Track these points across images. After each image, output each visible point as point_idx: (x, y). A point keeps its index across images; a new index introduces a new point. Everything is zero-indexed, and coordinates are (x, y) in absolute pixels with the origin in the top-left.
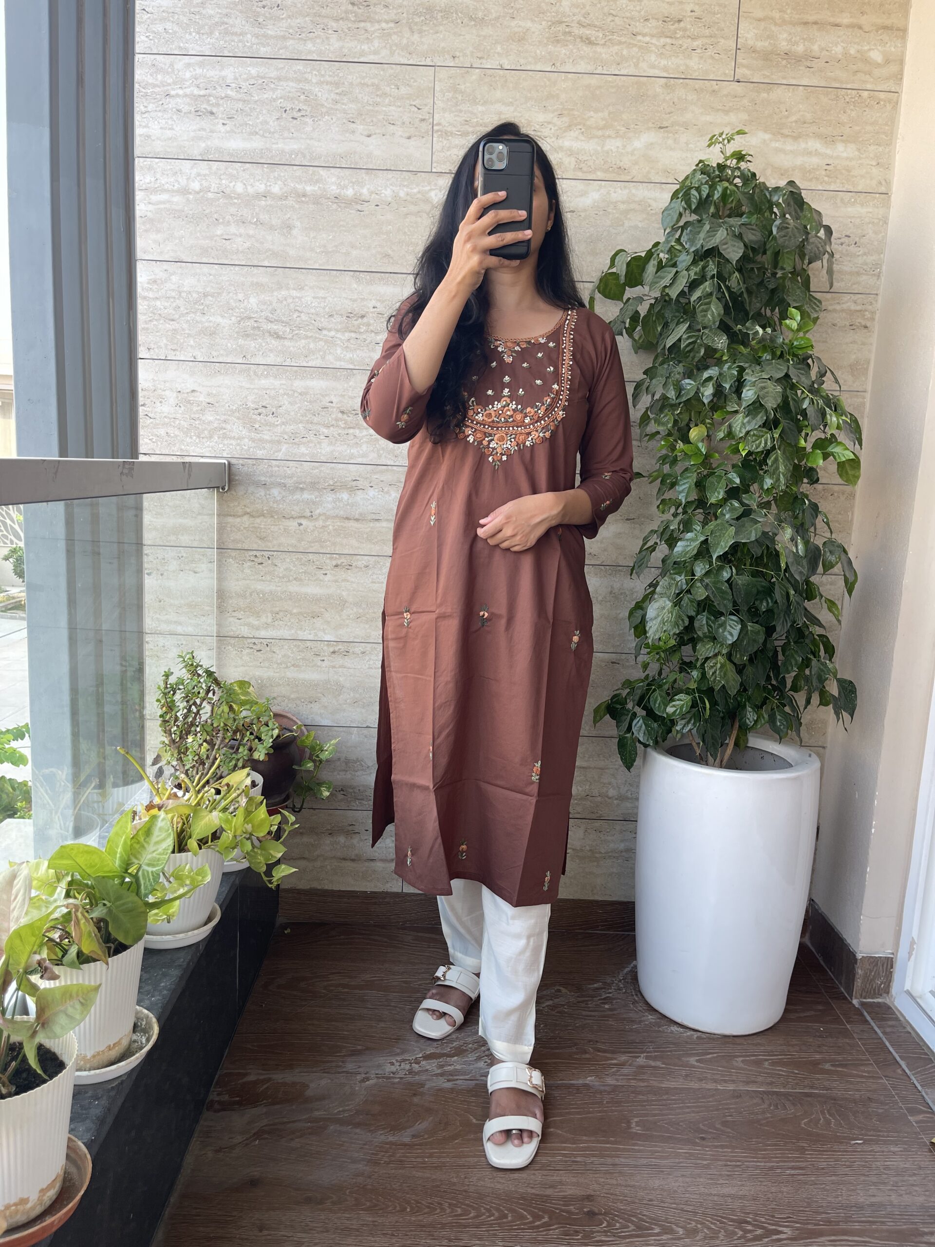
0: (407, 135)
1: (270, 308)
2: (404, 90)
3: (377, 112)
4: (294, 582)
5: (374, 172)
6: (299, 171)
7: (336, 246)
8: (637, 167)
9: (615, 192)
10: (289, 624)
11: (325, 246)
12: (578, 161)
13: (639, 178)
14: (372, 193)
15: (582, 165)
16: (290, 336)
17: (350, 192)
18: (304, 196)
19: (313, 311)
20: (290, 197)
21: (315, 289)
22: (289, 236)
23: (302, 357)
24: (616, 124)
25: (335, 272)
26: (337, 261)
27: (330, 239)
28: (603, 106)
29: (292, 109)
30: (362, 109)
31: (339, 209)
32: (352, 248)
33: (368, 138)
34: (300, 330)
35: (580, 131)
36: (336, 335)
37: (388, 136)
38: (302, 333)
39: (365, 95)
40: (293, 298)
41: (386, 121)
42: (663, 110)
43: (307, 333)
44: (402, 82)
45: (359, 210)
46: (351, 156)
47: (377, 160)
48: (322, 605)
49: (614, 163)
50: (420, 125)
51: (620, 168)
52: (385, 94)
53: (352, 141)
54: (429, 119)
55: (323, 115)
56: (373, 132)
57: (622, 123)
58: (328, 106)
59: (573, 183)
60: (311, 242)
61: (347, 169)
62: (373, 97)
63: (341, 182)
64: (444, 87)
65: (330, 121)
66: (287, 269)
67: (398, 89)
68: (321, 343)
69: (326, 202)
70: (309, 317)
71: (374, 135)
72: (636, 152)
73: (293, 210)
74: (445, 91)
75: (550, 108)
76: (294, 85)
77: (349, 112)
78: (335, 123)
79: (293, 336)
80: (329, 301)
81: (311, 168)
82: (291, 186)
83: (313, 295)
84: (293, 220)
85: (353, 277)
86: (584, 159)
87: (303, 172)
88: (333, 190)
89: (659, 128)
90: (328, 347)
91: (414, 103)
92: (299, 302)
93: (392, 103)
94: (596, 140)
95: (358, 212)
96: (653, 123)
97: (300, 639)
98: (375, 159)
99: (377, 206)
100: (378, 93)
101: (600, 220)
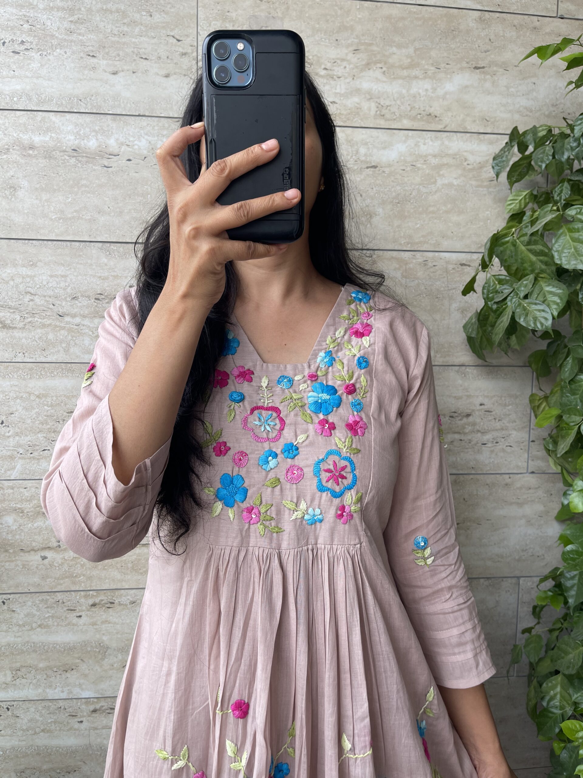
0: (164, 72)
2: (158, 18)
3: (124, 43)
4: (39, 629)
5: (123, 118)
6: (23, 117)
7: (76, 211)
8: (450, 114)
9: (424, 144)
10: (34, 681)
11: (62, 212)
12: (380, 107)
13: (453, 127)
14: (122, 144)
15: (384, 111)
16: (21, 325)
17: (92, 144)
18: (32, 148)
19: (51, 293)
20: (13, 149)
21: (52, 266)
22: (13, 199)
23: (38, 350)
24: (424, 62)
25: (77, 244)
26: (80, 230)
27: (70, 202)
28: (407, 42)
29: (13, 41)
30: (104, 40)
31: (79, 165)
32: (99, 213)
33: (114, 76)
34: (35, 317)
35: (380, 70)
36: (83, 323)
37: (140, 74)
38: (37, 321)
39: (108, 23)
40: (23, 278)
41: (137, 55)
42: (478, 48)
43: (43, 321)
44: (156, 8)
45: (105, 166)
46: (93, 98)
47: (127, 103)
48: (76, 655)
49: (422, 109)
50: (181, 60)
51: (430, 114)
52: (134, 22)
53: (93, 79)
54: (192, 53)
55: (54, 48)
56: (120, 69)
57: (431, 61)
58: (60, 36)
59: (375, 132)
60: (43, 206)
61: (87, 115)
62: (117, 25)
63: (80, 130)
64: (210, 14)
65: (63, 55)
66: (12, 241)
67: (151, 16)
68: (62, 332)
69: (61, 156)
70: (46, 301)
71: (122, 73)
72: (448, 96)
73: (18, 167)
74: (211, 19)
75: (343, 42)
76: (14, 11)
77: (87, 44)
78: (70, 57)
79: (25, 325)
80: (71, 280)
81: (40, 113)
82: (14, 136)
83: (49, 273)
84: (18, 178)
85: (101, 249)
86: (387, 104)
87: (29, 118)
88: (69, 140)
89: (474, 68)
90: (72, 337)
91: (172, 34)
92: (32, 282)
93: (144, 33)
94: (400, 81)
95: (105, 168)
96: (467, 63)
97: (50, 698)
98: (123, 102)
99: (129, 160)
100: (125, 21)
101: (408, 177)
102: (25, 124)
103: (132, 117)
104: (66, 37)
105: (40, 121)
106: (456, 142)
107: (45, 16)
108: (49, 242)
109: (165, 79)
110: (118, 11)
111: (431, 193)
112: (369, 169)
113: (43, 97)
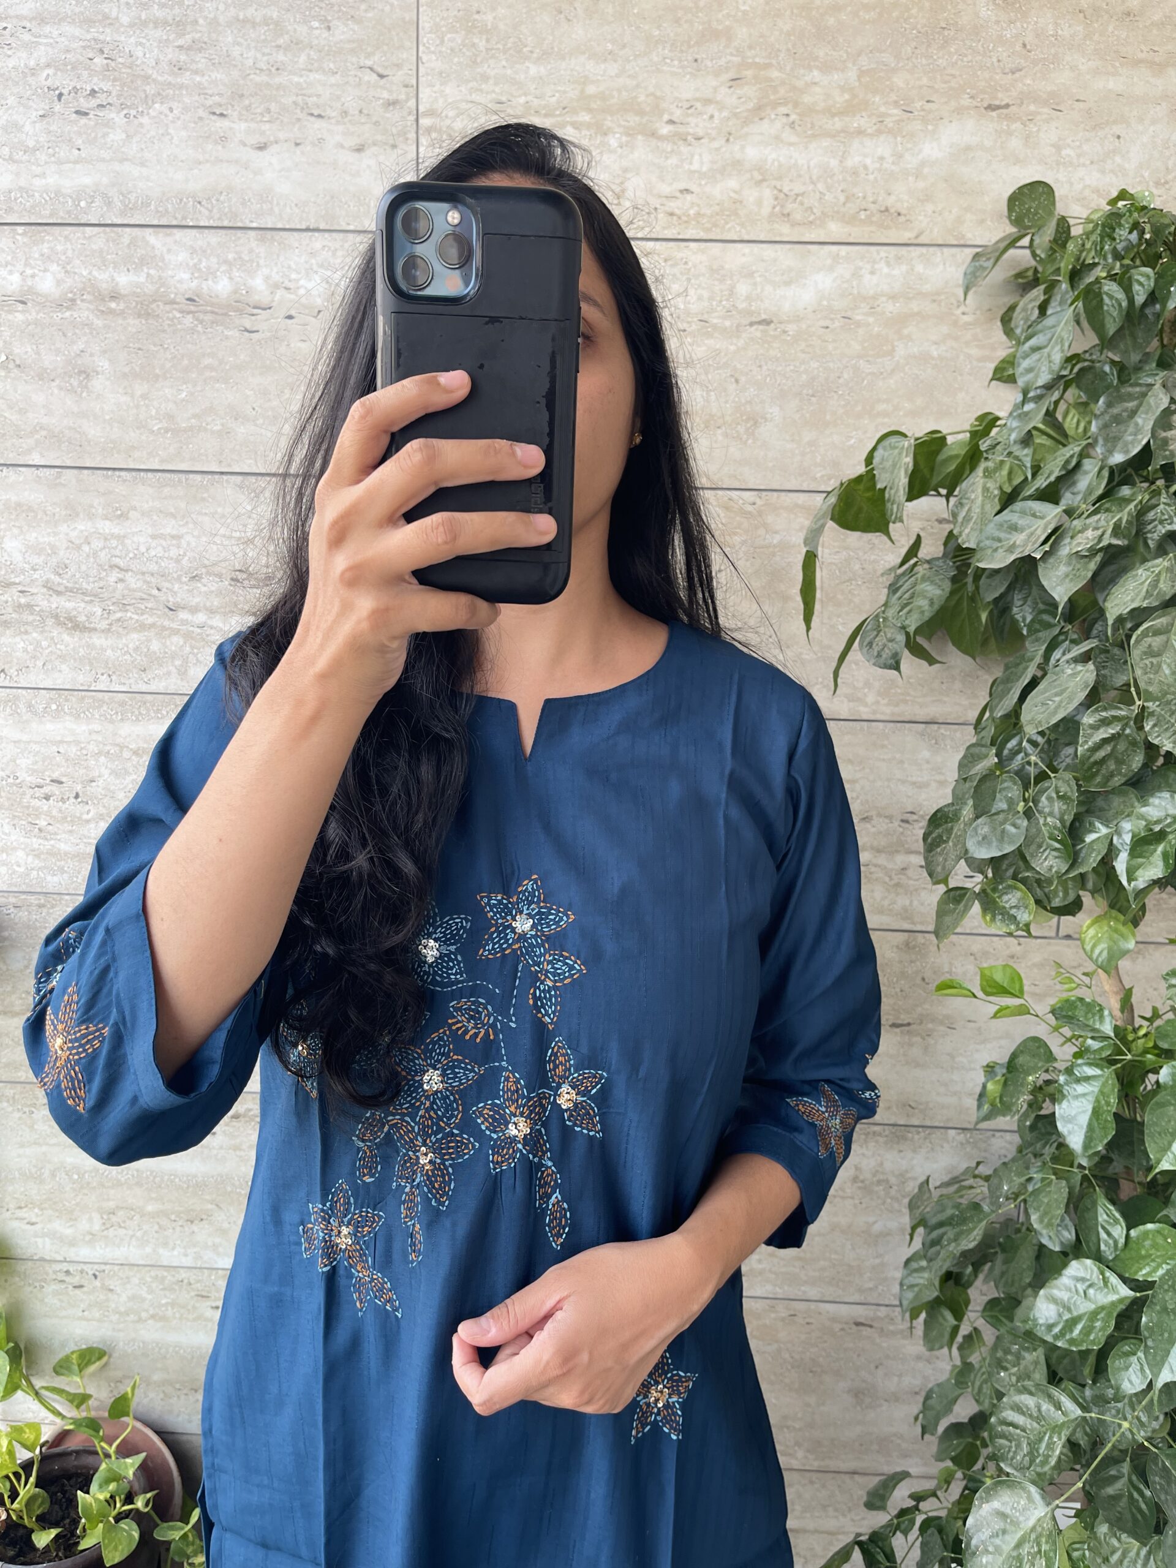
0: (352, 142)
1: (54, 560)
2: (342, 32)
3: (279, 87)
5: (278, 235)
6: (98, 239)
7: (195, 416)
8: (929, 208)
9: (872, 273)
10: (139, 1234)
11: (170, 417)
12: (781, 197)
13: (934, 234)
14: (276, 286)
15: (790, 207)
16: (104, 625)
17: (222, 287)
18: (113, 298)
19: (153, 567)
20: (82, 301)
21: (155, 517)
22: (84, 394)
23: (135, 671)
24: (877, 99)
25: (198, 477)
26: (202, 451)
27: (183, 400)
28: (845, 55)
29: (76, 90)
30: (242, 82)
31: (200, 328)
32: (236, 419)
33: (260, 153)
34: (127, 611)
35: (784, 120)
36: (210, 622)
37: (309, 148)
38: (131, 618)
39: (248, 47)
40: (106, 539)
41: (303, 109)
42: (996, 64)
43: (141, 618)
44: (340, 11)
45: (247, 330)
46: (222, 198)
47: (285, 205)
48: (208, 1197)
49: (871, 199)
50: (388, 115)
51: (887, 210)
52: (297, 44)
53: (221, 161)
54: (407, 100)
55: (150, 102)
56: (272, 139)
57: (893, 97)
58: (160, 78)
59: (768, 251)
60: (137, 407)
61: (213, 231)
62: (267, 51)
63: (200, 261)
64: (443, 19)
65: (166, 116)
66: (86, 472)
67: (329, 28)
68: (175, 639)
69: (168, 312)
70: (145, 581)
71: (275, 146)
72: (926, 170)
73: (91, 333)
74: (444, 29)
75: (709, 64)
76: (77, 32)
77: (210, 92)
78: (179, 118)
79: (111, 624)
80: (189, 544)
81: (128, 230)
82: (82, 275)
83: (150, 531)
84: (92, 355)
85: (241, 487)
86: (796, 191)
87: (108, 241)
88: (180, 282)
89: (986, 108)
90: (192, 647)
91: (369, 63)
92: (120, 547)
93: (316, 65)
94: (826, 143)
95: (246, 333)
96: (972, 97)
97: (165, 1263)
98: (278, 204)
99: (290, 317)
100: (281, 41)
101: (834, 341)
102: (101, 251)
103: (295, 234)
104: (170, 79)
105: (129, 246)
106: (941, 267)
107: (132, 40)
108: (150, 475)
109: (356, 155)
110: (266, 21)
111: (882, 373)
112: (755, 327)
113: (132, 197)
